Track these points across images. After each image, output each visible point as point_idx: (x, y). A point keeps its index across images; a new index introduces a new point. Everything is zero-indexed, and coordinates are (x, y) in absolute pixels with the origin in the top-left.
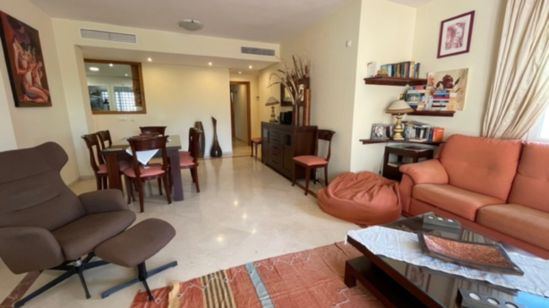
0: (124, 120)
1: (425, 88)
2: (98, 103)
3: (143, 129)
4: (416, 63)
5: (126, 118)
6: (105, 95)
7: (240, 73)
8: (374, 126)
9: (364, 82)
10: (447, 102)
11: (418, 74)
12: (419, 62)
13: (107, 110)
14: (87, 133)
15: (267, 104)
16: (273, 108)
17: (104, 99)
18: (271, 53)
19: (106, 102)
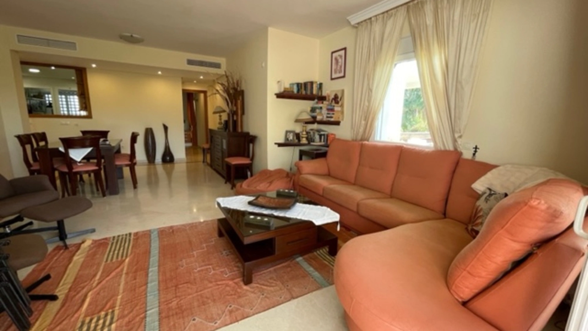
0: (66, 124)
1: (323, 103)
2: (39, 107)
3: (84, 133)
4: (318, 83)
5: (68, 123)
6: (49, 98)
7: (195, 82)
8: (287, 132)
9: (275, 96)
10: (333, 114)
11: (322, 92)
12: (321, 82)
13: (51, 114)
14: (21, 132)
15: (215, 113)
16: (220, 116)
17: (47, 102)
18: (218, 66)
19: (50, 105)
